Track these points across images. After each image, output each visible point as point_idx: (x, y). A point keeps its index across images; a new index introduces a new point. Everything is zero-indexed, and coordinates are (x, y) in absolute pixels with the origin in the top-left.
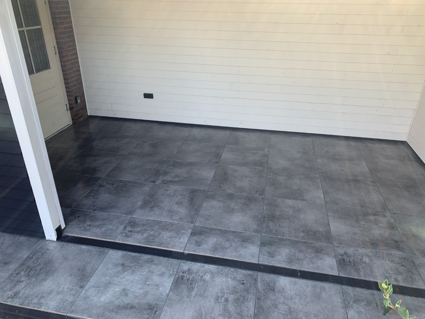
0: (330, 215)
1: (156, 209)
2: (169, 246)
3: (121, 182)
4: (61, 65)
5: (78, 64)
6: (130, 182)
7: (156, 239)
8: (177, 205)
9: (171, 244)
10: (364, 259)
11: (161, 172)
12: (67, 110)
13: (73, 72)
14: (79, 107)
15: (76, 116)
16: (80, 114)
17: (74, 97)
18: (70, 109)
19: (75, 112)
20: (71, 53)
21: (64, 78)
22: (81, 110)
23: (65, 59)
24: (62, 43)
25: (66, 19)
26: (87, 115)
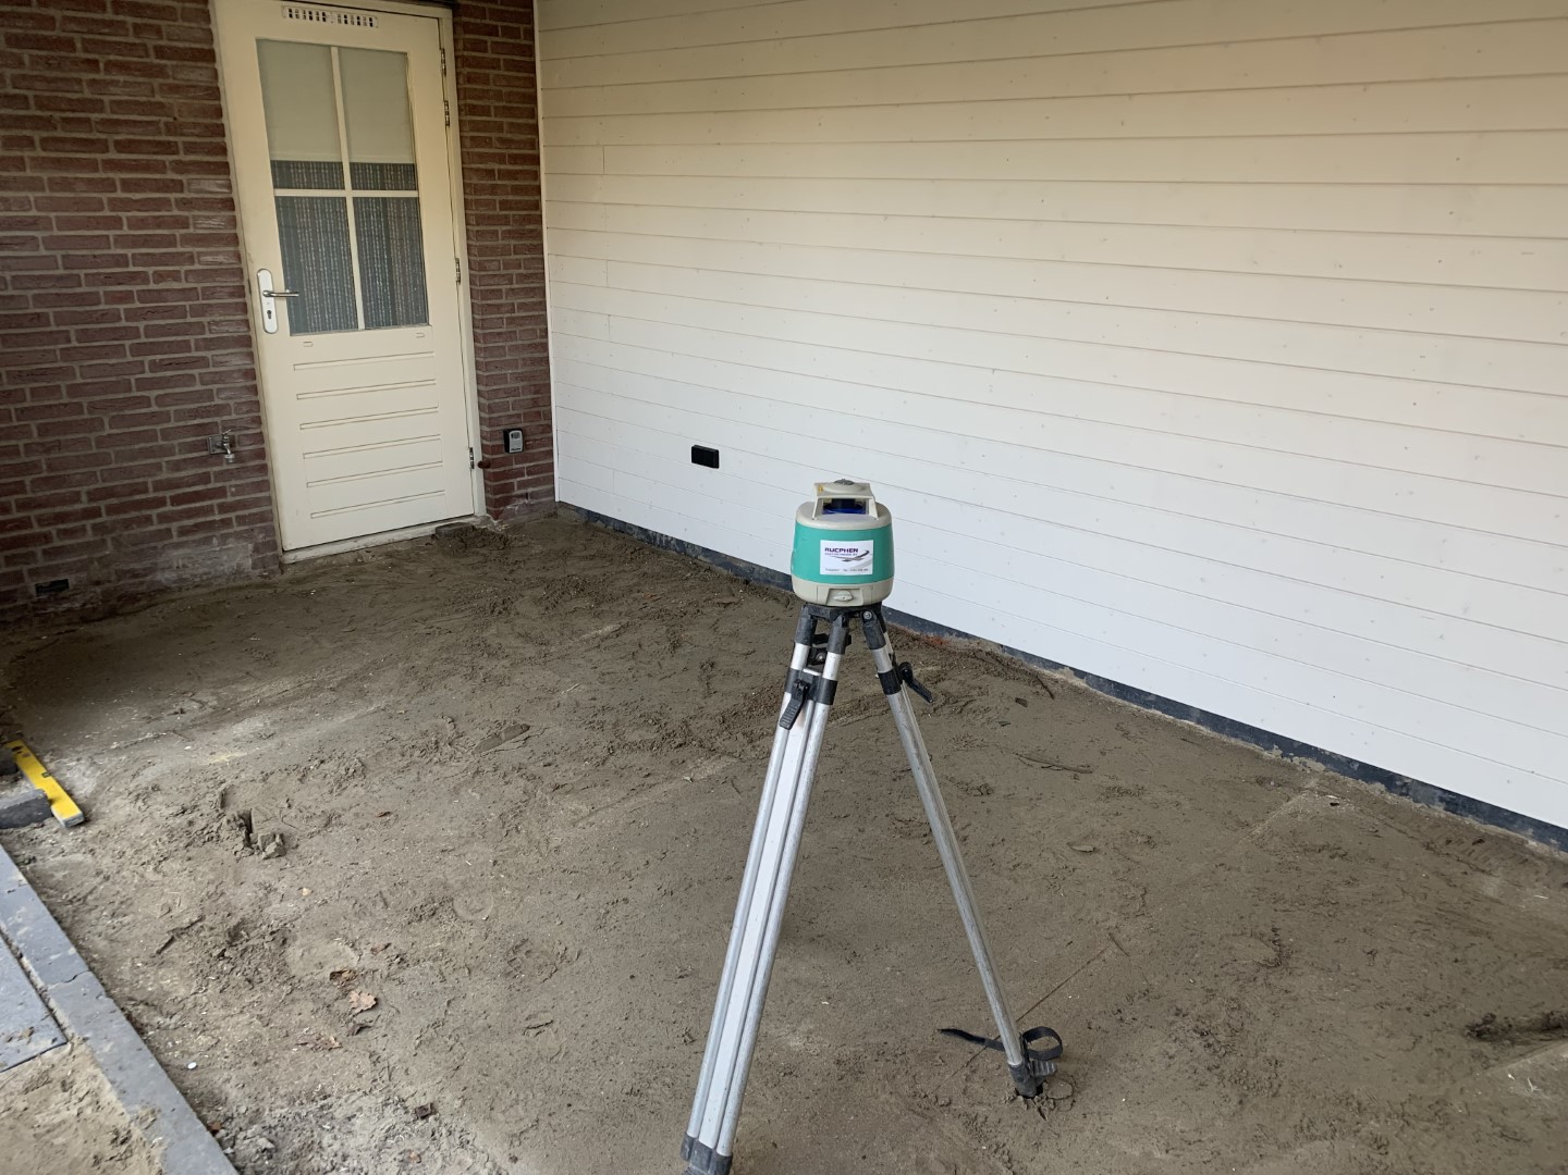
4: (473, 318)
5: (543, 326)
12: (473, 466)
13: (512, 348)
14: (518, 466)
15: (496, 491)
16: (519, 488)
17: (502, 428)
18: (480, 465)
19: (497, 477)
20: (512, 287)
21: (477, 362)
22: (526, 477)
23: (484, 302)
24: (483, 251)
25: (516, 179)
26: (550, 498)
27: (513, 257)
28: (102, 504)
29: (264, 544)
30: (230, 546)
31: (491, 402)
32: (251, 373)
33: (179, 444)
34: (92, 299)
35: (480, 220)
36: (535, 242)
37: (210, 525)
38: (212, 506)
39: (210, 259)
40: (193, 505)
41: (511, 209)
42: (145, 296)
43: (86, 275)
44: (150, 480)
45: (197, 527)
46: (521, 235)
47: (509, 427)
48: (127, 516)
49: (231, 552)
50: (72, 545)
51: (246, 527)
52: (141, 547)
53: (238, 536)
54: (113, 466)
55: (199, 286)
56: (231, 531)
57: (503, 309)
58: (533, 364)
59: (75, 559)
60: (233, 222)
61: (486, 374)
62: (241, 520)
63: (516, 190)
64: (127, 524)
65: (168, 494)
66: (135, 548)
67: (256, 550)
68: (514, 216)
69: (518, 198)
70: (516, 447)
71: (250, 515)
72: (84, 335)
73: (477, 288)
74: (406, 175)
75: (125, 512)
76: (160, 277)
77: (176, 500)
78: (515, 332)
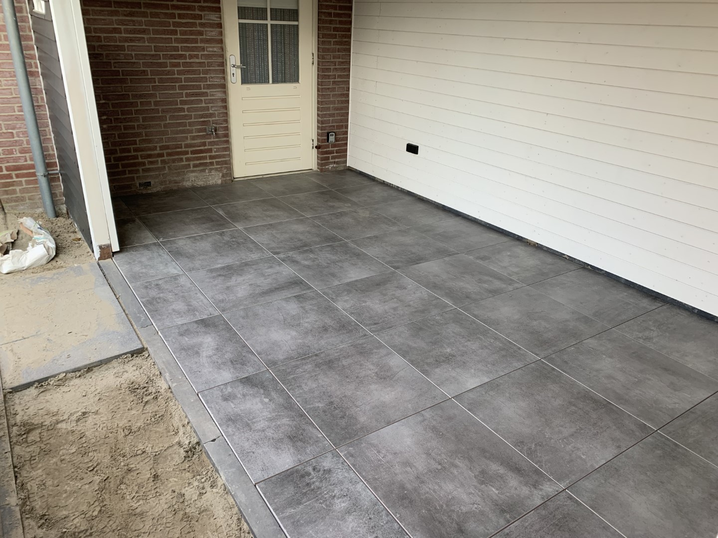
0: (423, 416)
1: (222, 278)
5: (347, 86)
7: (161, 304)
8: (248, 286)
10: (338, 501)
11: (306, 248)
12: (313, 148)
13: (334, 95)
14: (332, 149)
15: (322, 159)
16: (332, 159)
17: (326, 131)
18: (316, 147)
19: (323, 153)
20: (336, 67)
21: (318, 101)
22: (335, 154)
23: (323, 74)
24: (324, 50)
25: (341, 17)
26: (345, 164)
27: (337, 53)
28: (165, 152)
29: (226, 174)
30: (213, 173)
31: (323, 119)
32: (225, 100)
33: (195, 129)
34: (164, 65)
35: (324, 36)
36: (348, 47)
37: (205, 164)
38: (206, 156)
39: (211, 49)
40: (199, 155)
41: (337, 31)
42: (185, 64)
43: (163, 55)
44: (183, 143)
45: (201, 164)
46: (340, 43)
47: (329, 131)
48: (174, 157)
49: (213, 176)
50: (153, 168)
51: (219, 166)
52: (179, 171)
53: (216, 169)
54: (169, 136)
55: (206, 61)
56: (213, 167)
57: (330, 77)
58: (342, 103)
59: (154, 173)
60: (221, 33)
61: (322, 106)
62: (218, 163)
63: (341, 22)
64: (174, 161)
65: (190, 149)
66: (176, 171)
67: (223, 176)
68: (339, 34)
69: (341, 26)
70: (332, 140)
71: (221, 161)
72: (161, 80)
73: (321, 67)
74: (294, 14)
75: (173, 156)
76: (191, 57)
77: (193, 152)
78: (335, 88)
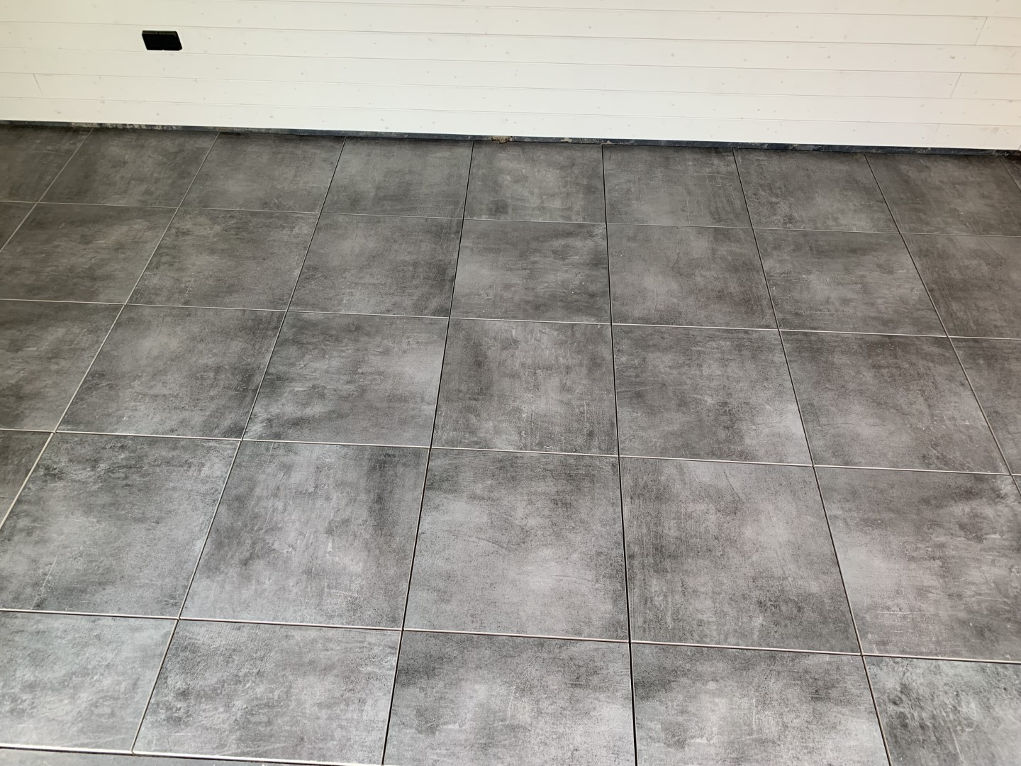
0: (836, 517)
1: (259, 565)
2: (329, 750)
3: (122, 447)
6: (153, 442)
7: (280, 721)
8: (331, 538)
9: (333, 739)
10: (964, 709)
11: (258, 379)
